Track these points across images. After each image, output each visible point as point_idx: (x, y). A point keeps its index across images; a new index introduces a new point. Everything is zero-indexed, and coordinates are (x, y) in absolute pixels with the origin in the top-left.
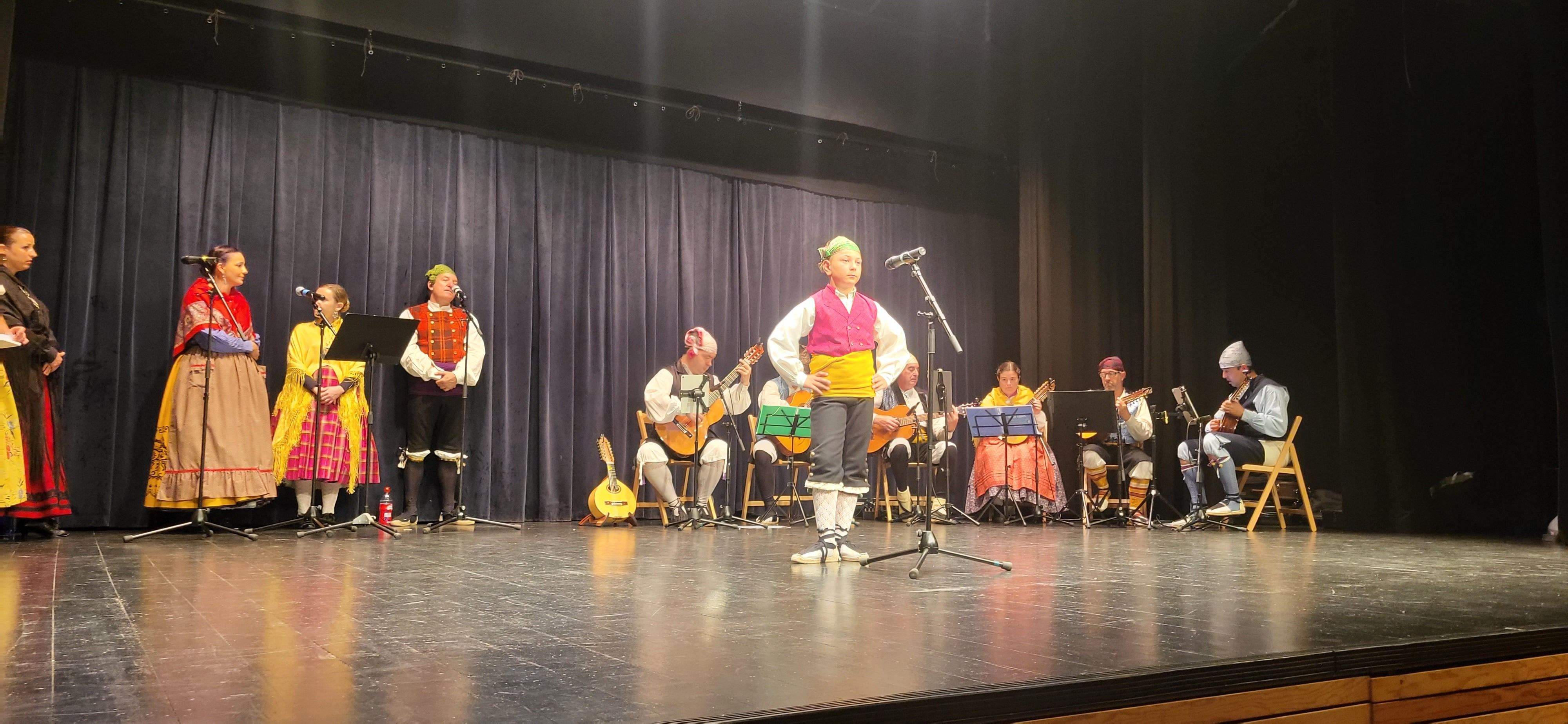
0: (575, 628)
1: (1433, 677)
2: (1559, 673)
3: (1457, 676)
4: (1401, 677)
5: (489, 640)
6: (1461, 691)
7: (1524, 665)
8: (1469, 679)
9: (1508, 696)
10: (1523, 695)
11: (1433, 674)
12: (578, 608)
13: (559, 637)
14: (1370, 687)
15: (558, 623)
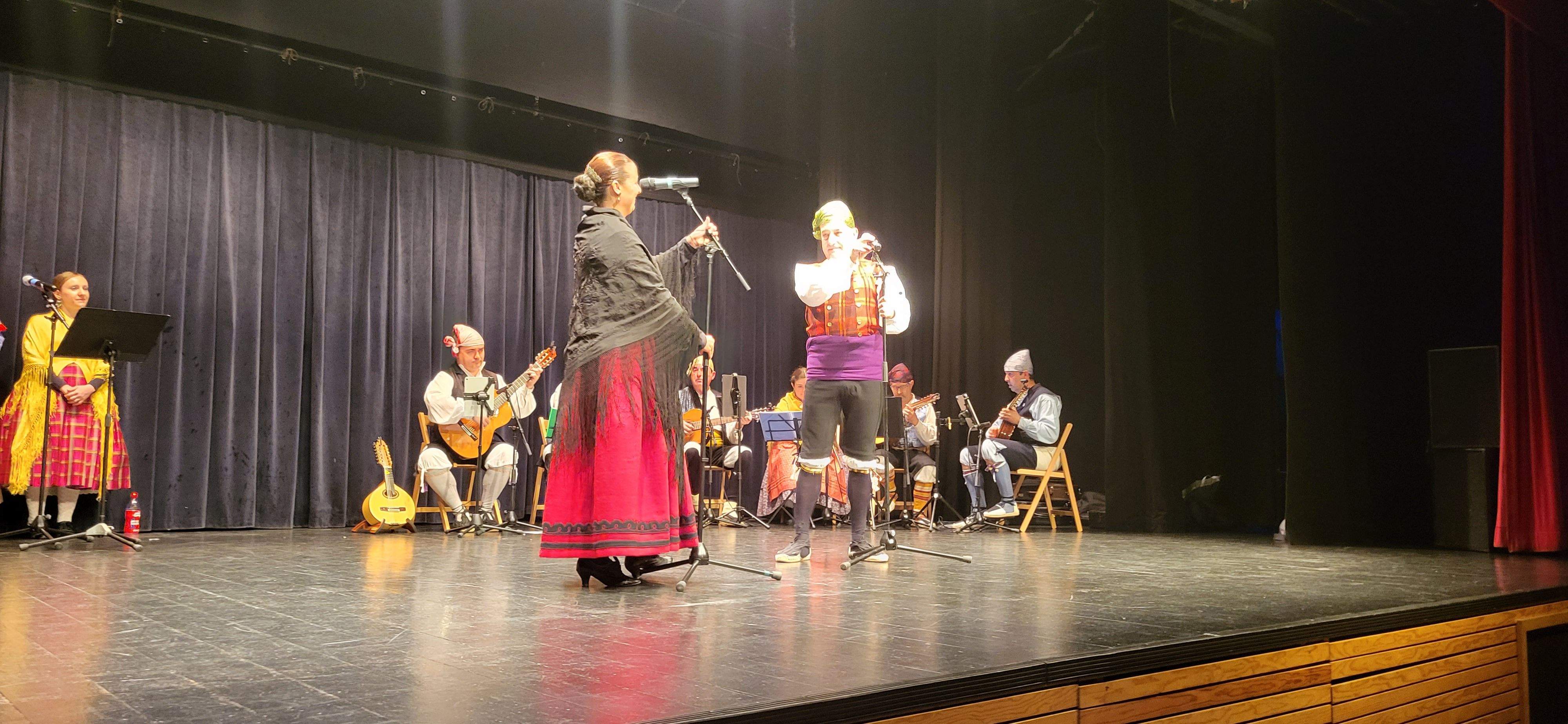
0: (299, 658)
1: (1138, 683)
2: (1250, 673)
3: (1158, 680)
4: (1107, 683)
6: (1161, 694)
7: (1219, 668)
8: (1169, 682)
9: (1203, 696)
10: (1218, 695)
11: (1136, 679)
12: (312, 633)
13: (277, 670)
14: (1078, 694)
15: (283, 653)
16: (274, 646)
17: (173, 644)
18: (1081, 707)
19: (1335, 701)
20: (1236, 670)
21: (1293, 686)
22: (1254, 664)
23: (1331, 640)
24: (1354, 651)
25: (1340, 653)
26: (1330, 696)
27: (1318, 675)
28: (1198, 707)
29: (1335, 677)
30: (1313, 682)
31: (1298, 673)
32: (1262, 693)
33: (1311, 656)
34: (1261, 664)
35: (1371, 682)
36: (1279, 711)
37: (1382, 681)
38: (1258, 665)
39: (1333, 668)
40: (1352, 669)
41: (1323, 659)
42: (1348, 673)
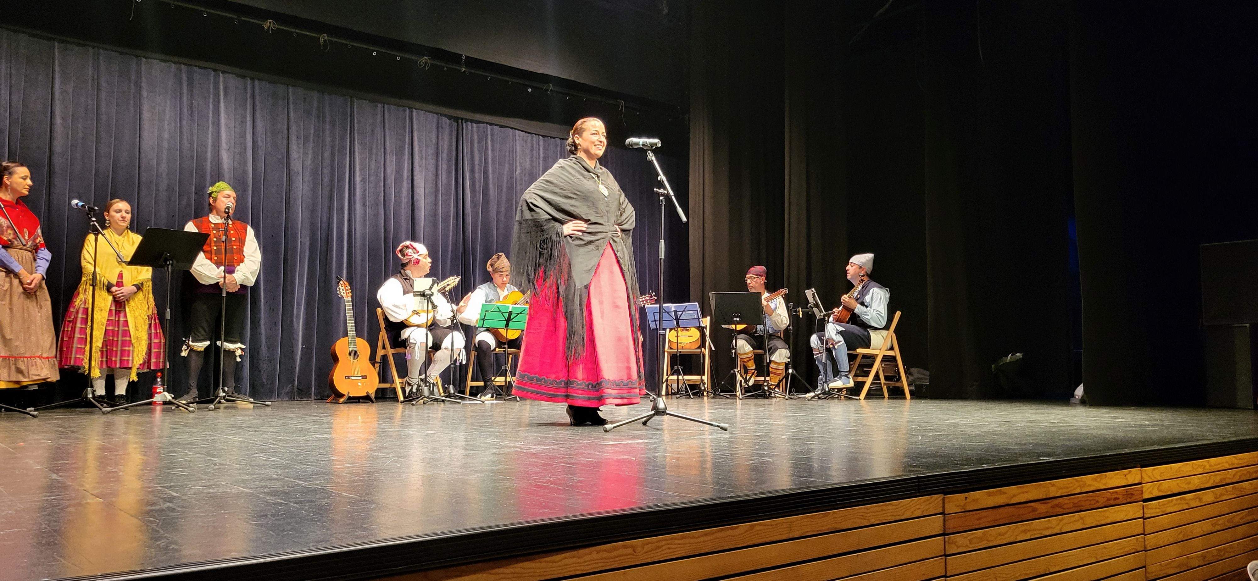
0: (318, 475)
1: (989, 494)
2: (1078, 491)
3: (1006, 493)
4: (966, 494)
5: (242, 485)
6: (1008, 505)
7: (1054, 485)
8: (1014, 496)
9: (1042, 508)
10: (1053, 507)
11: (989, 492)
12: (323, 461)
14: (944, 503)
16: (295, 468)
18: (946, 513)
19: (1146, 516)
20: (1067, 488)
21: (1112, 502)
22: (1081, 483)
23: (1142, 467)
24: (1161, 476)
25: (1149, 477)
26: (1142, 512)
27: (1132, 494)
28: (1038, 517)
29: (1146, 496)
30: (1129, 500)
31: (1116, 492)
32: (1088, 507)
33: (1127, 479)
34: (1087, 484)
35: (1174, 502)
36: (1102, 523)
37: (1183, 502)
38: (1085, 485)
39: (1144, 490)
40: (1160, 491)
41: (1136, 482)
42: (1156, 494)
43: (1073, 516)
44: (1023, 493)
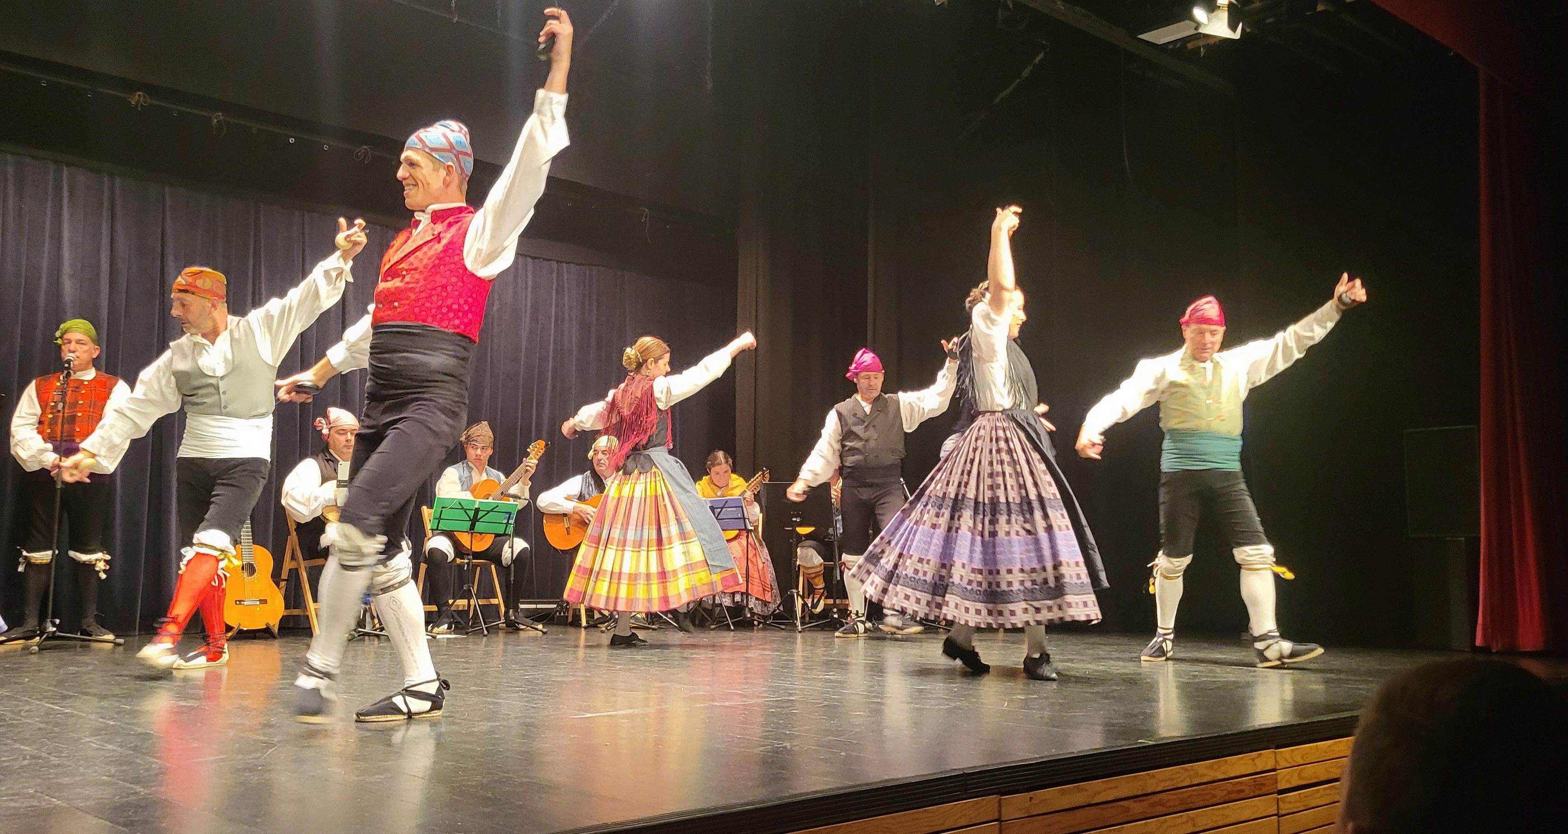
1: (1063, 793)
2: (1189, 783)
3: (1086, 790)
4: (1032, 794)
6: (1090, 805)
7: (1153, 776)
8: (1099, 793)
9: (1136, 808)
10: (1152, 805)
11: (1063, 790)
13: (143, 787)
14: (1000, 806)
15: (147, 770)
16: (136, 763)
17: (26, 762)
18: (1003, 819)
19: (1282, 812)
20: (1172, 780)
21: (1234, 796)
22: (1192, 772)
23: (1278, 747)
25: (1286, 760)
26: (1276, 806)
27: (1263, 784)
28: (1131, 819)
29: (1282, 786)
30: (1257, 793)
31: (1241, 783)
32: (1201, 804)
33: (1255, 765)
34: (1200, 774)
35: (1322, 792)
36: (1221, 823)
38: (1197, 775)
39: (1279, 778)
40: (1300, 778)
41: (1269, 767)
42: (1295, 782)
43: (1181, 816)
44: (1111, 788)
